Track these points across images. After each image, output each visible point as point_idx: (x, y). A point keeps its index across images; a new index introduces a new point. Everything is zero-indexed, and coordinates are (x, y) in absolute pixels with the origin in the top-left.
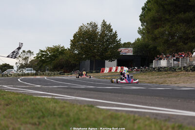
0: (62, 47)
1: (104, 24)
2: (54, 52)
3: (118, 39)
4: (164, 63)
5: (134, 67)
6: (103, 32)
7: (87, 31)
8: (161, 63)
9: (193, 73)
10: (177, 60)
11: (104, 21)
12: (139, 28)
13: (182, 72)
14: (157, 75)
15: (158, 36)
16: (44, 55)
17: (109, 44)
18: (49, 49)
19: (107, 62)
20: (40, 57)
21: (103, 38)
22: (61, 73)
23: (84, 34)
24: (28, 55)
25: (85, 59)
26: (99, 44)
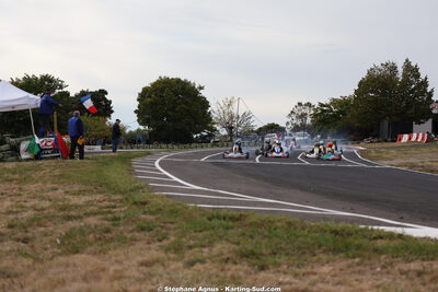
1: (408, 65)
2: (342, 107)
3: (429, 88)
7: (380, 77)
11: (407, 60)
16: (325, 111)
18: (335, 102)
20: (320, 114)
24: (307, 110)
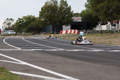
0: (33, 16)
2: (28, 20)
3: (72, 11)
4: (104, 28)
5: (83, 30)
6: (61, 6)
7: (50, 6)
10: (114, 25)
12: (86, 3)
15: (99, 9)
16: (21, 21)
17: (66, 14)
19: (64, 26)
20: (19, 23)
21: (62, 10)
22: (33, 34)
23: (48, 7)
24: (11, 21)
25: (49, 24)
26: (59, 14)
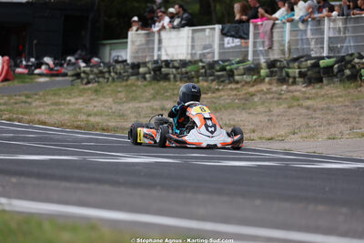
4: (175, 45)
5: (39, 58)
8: (165, 43)
9: (311, 90)
10: (237, 30)
13: (264, 87)
14: (154, 98)
